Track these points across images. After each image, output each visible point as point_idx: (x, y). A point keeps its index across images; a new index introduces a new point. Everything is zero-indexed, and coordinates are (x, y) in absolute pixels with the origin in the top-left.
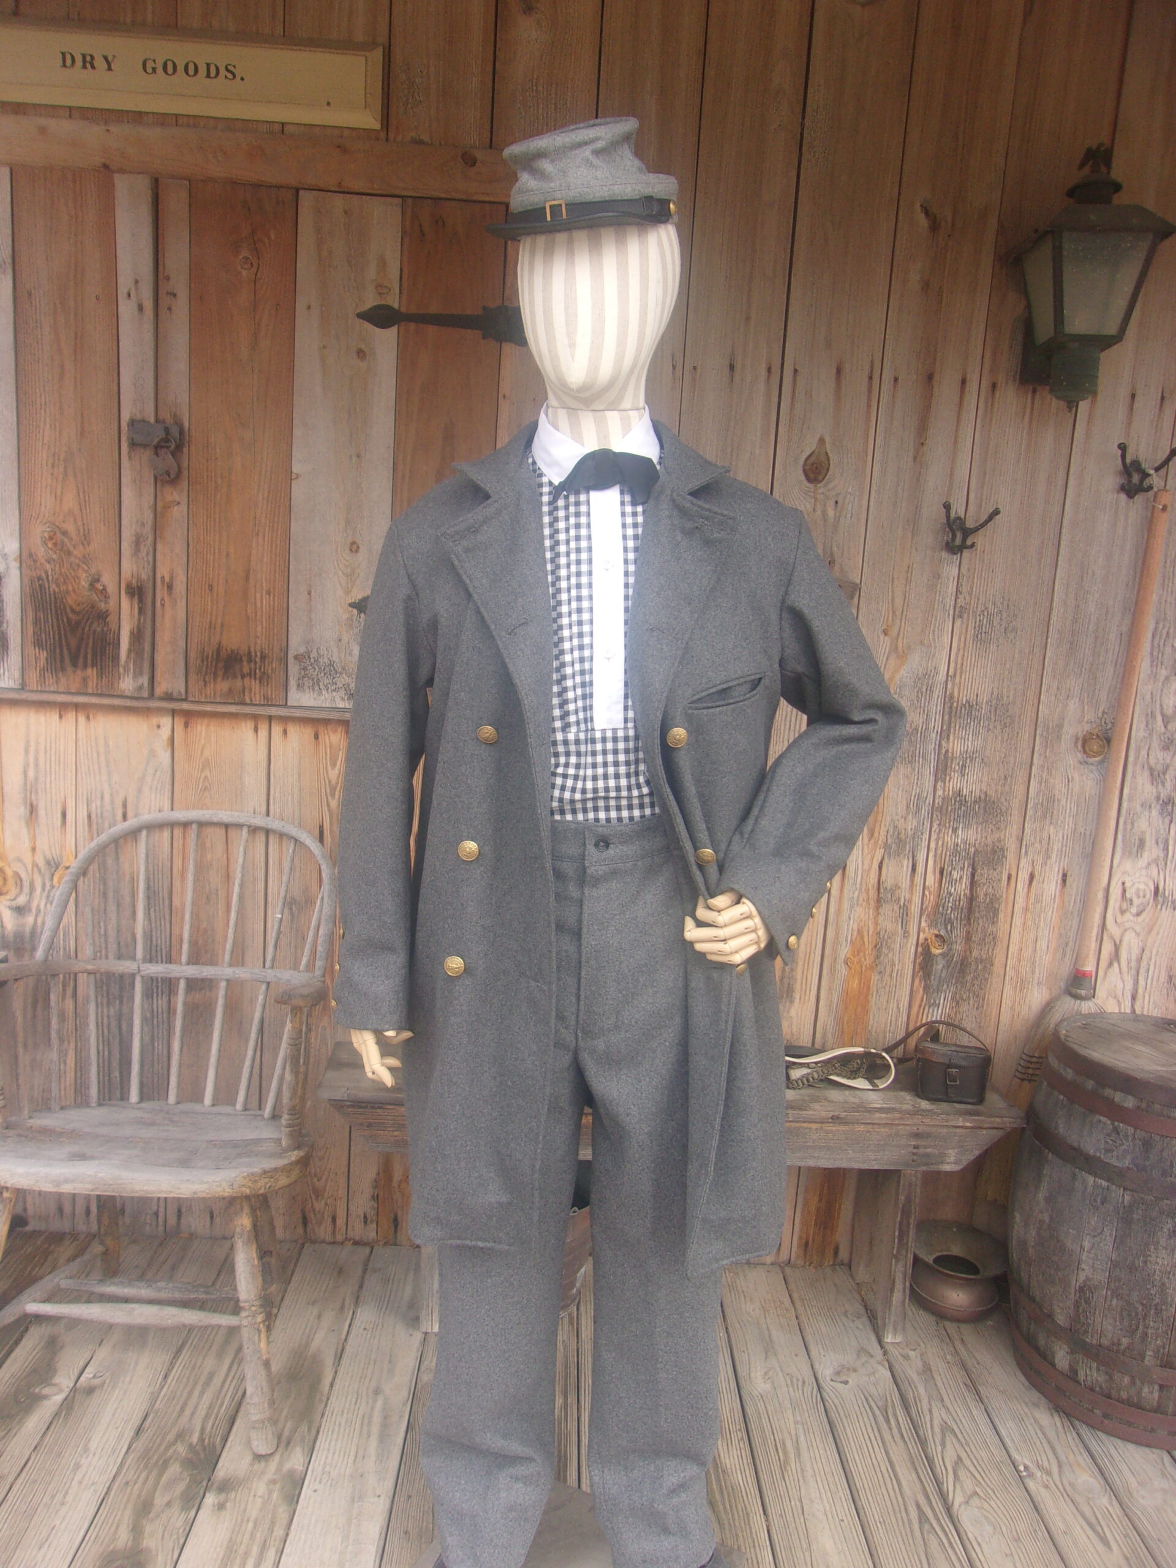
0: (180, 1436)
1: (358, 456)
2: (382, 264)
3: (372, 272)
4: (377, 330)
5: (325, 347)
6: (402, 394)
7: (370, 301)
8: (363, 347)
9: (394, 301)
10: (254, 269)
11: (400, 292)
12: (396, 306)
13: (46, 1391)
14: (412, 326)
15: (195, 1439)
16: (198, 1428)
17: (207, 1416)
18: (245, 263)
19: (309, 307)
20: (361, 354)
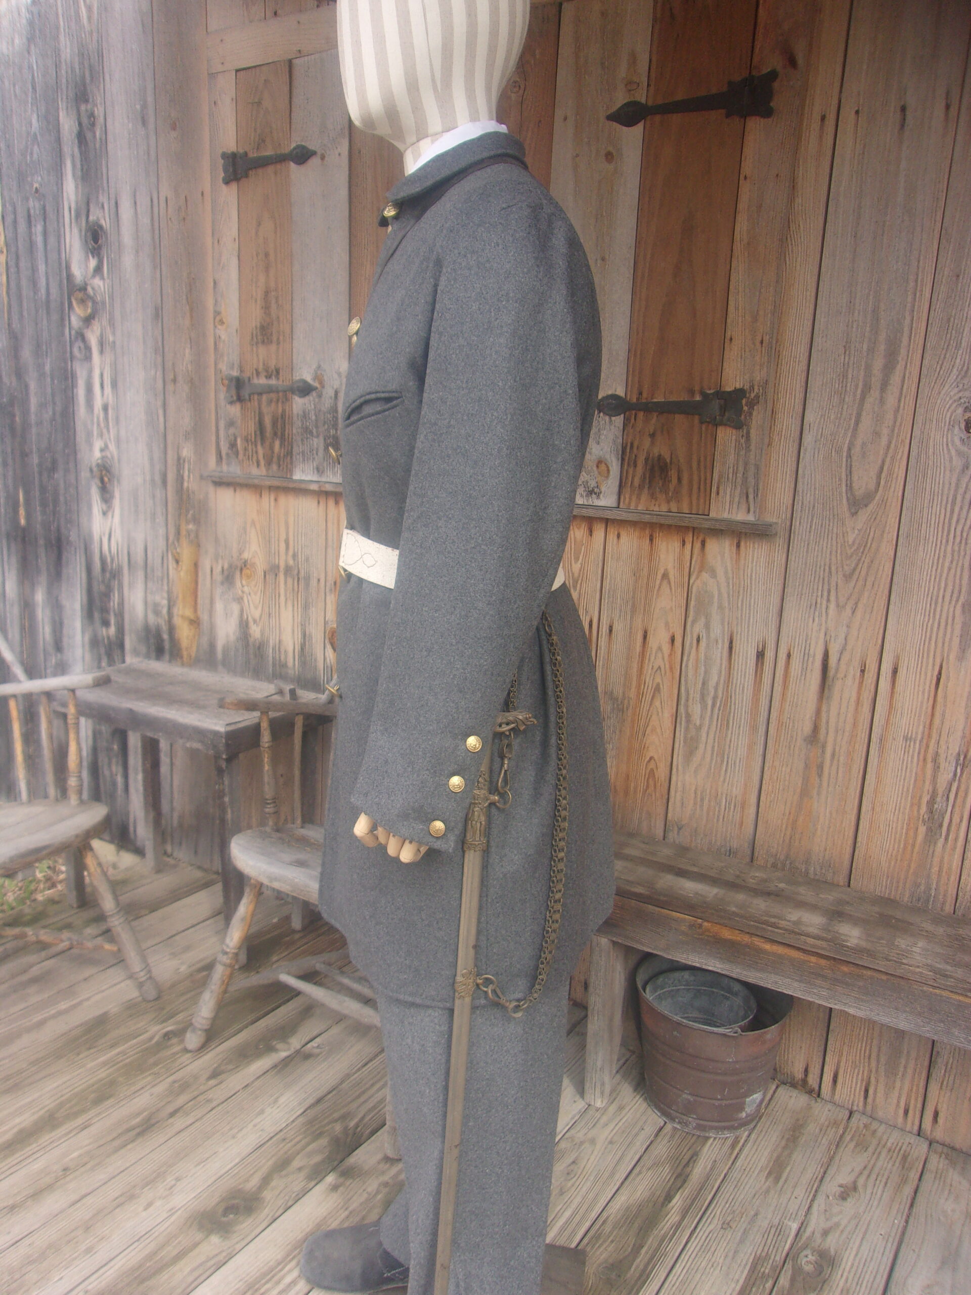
0: (344, 1117)
1: (603, 259)
2: (633, 59)
3: (622, 71)
4: (625, 129)
5: (577, 156)
6: (645, 191)
7: (620, 99)
8: (611, 149)
9: (641, 97)
10: (521, 92)
11: (648, 85)
12: (643, 101)
13: (280, 1046)
14: (658, 118)
15: (352, 1124)
16: (360, 1116)
17: (370, 1110)
18: (515, 87)
19: (565, 119)
20: (609, 157)
